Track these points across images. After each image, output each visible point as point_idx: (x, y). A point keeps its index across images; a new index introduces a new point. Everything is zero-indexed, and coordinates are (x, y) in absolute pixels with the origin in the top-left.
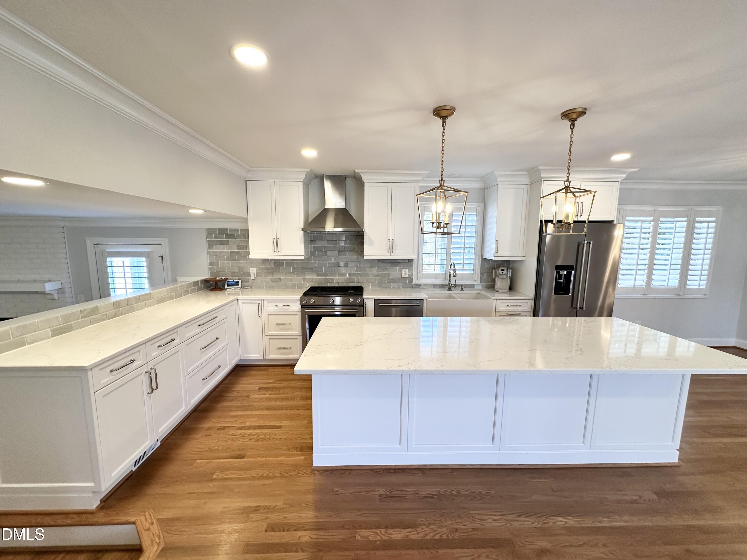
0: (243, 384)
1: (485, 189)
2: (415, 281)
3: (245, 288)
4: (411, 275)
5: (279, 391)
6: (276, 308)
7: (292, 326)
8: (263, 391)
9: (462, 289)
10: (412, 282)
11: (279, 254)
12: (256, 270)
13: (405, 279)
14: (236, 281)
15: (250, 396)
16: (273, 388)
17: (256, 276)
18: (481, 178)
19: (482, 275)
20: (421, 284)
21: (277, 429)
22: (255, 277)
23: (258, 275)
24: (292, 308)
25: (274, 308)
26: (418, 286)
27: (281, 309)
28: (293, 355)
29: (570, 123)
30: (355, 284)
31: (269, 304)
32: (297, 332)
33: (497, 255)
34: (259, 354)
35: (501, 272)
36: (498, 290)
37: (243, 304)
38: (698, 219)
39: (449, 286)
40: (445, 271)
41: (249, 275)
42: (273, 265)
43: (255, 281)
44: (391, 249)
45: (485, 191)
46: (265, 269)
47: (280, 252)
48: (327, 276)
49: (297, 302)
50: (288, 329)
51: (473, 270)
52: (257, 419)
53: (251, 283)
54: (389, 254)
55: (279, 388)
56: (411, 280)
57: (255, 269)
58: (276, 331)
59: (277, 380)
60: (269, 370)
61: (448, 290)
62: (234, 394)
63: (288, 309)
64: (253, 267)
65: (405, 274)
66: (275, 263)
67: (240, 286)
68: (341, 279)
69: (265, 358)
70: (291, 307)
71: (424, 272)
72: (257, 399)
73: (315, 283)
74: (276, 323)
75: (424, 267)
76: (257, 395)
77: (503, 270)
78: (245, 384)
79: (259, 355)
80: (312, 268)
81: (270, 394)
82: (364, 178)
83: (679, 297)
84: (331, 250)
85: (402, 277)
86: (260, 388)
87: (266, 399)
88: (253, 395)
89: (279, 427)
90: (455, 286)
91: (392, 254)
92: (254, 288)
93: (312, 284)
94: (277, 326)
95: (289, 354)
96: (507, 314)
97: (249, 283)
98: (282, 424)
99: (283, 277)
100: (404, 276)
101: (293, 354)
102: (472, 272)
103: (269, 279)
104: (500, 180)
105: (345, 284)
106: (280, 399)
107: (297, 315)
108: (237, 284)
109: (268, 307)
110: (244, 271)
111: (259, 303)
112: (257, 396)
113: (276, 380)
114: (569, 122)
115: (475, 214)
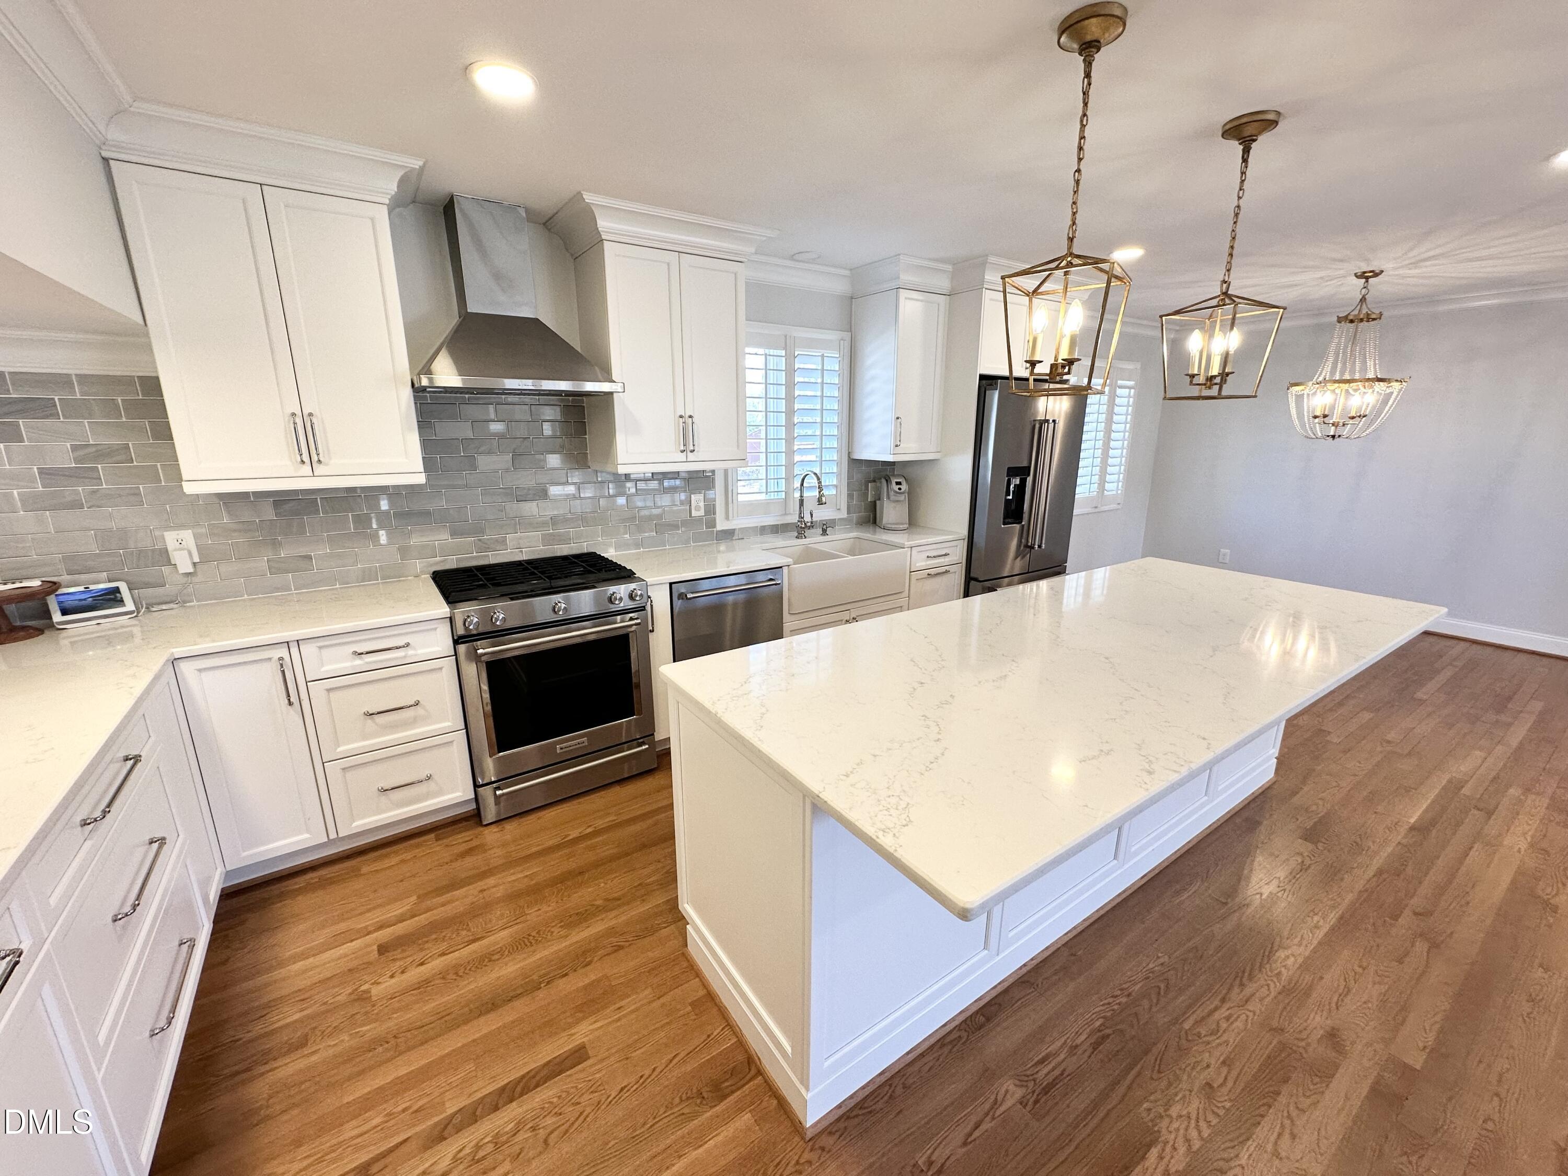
0: (295, 959)
1: (852, 298)
2: (721, 525)
3: (154, 609)
4: (710, 510)
5: (469, 930)
6: (359, 663)
7: (426, 710)
8: (404, 951)
9: (824, 532)
10: (715, 526)
11: (319, 470)
12: (196, 537)
13: (699, 519)
14: (102, 586)
15: (368, 991)
16: (435, 927)
17: (197, 559)
18: (851, 270)
19: (850, 496)
20: (734, 529)
21: (580, 1066)
22: (194, 564)
23: (206, 556)
24: (420, 652)
25: (348, 664)
26: (729, 534)
27: (375, 662)
28: (443, 795)
29: (1241, 147)
30: (572, 548)
31: (325, 652)
32: (446, 725)
33: (898, 450)
34: (308, 831)
35: (896, 488)
36: (889, 526)
37: (203, 674)
38: (1120, 382)
39: (801, 527)
40: (784, 493)
41: (164, 557)
42: (270, 514)
43: (195, 579)
44: (687, 443)
45: (851, 302)
46: (235, 531)
47: (327, 465)
48: (482, 531)
49: (435, 629)
50: (414, 722)
51: (836, 486)
52: (471, 1066)
53: (180, 587)
54: (682, 457)
55: (456, 922)
56: (712, 524)
57: (190, 531)
58: (365, 738)
59: (426, 895)
60: (365, 869)
61: (797, 537)
62: (291, 1015)
63: (405, 657)
64: (181, 527)
65: (698, 508)
66: (276, 504)
67: (130, 606)
68: (528, 537)
69: (333, 836)
70: (415, 649)
71: (741, 498)
72: (404, 992)
73: (445, 560)
74: (365, 710)
75: (741, 487)
76: (392, 977)
77: (898, 483)
78: (304, 956)
79: (307, 836)
80: (427, 513)
81: (443, 954)
82: (604, 224)
83: (1097, 510)
84: (490, 452)
85: (690, 516)
86: (383, 949)
87: (443, 978)
88: (377, 983)
89: (579, 1055)
90: (812, 526)
91: (691, 457)
92: (195, 603)
93: (437, 563)
94: (369, 721)
95: (427, 797)
96: (928, 575)
97: (169, 589)
98: (578, 1040)
99: (320, 550)
100: (694, 513)
101: (440, 793)
102: (835, 493)
103: (262, 563)
104: (906, 277)
105: (541, 550)
106: (496, 957)
107: (441, 669)
108: (111, 598)
109: (323, 666)
110: (132, 544)
111: (281, 659)
112: (393, 980)
113: (419, 897)
114: (1240, 144)
115: (838, 356)
